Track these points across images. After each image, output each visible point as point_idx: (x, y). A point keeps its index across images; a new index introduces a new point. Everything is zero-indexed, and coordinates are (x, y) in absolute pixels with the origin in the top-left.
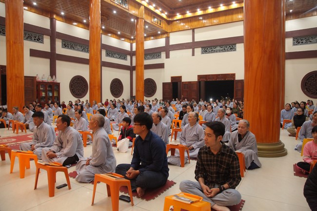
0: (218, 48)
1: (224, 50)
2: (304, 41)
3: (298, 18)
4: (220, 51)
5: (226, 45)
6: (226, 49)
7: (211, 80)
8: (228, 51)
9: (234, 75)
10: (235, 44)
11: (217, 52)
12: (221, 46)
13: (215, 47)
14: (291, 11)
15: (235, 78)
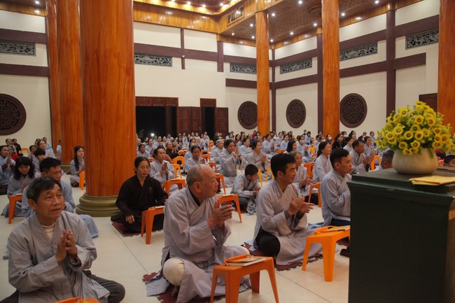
0: (147, 58)
1: (155, 63)
2: (239, 69)
3: (233, 43)
4: (149, 63)
5: (158, 56)
6: (158, 61)
7: (144, 105)
8: (160, 64)
9: (176, 100)
10: (171, 57)
11: (145, 63)
12: (151, 56)
13: (143, 55)
14: (233, 34)
15: (177, 104)
